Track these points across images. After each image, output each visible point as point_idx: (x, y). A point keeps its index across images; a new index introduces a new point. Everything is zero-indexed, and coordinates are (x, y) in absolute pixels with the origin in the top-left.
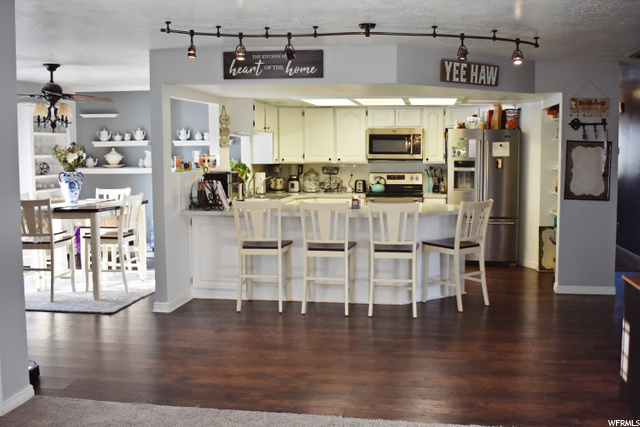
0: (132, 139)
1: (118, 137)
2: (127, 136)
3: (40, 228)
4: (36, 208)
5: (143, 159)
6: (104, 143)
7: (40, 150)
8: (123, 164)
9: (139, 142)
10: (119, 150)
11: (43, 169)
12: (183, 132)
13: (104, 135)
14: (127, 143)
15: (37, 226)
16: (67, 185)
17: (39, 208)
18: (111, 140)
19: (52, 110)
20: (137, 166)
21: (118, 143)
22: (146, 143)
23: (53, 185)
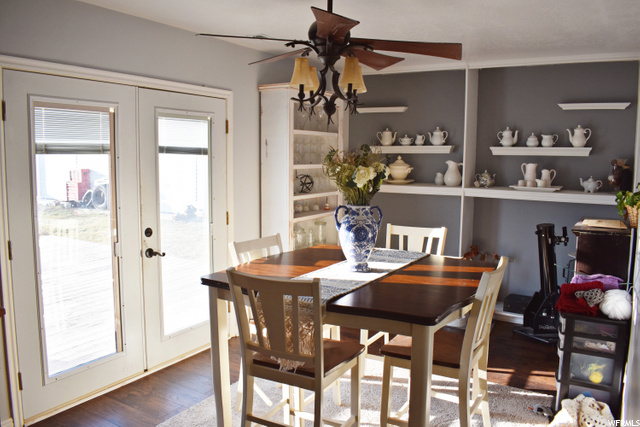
0: (427, 143)
1: (406, 141)
2: (420, 139)
3: (295, 339)
4: (287, 298)
5: (444, 173)
6: (387, 149)
7: (303, 156)
8: (412, 179)
9: (438, 147)
10: (408, 159)
11: (303, 184)
12: (507, 134)
13: (387, 138)
14: (420, 150)
15: (288, 335)
16: (351, 234)
17: (295, 299)
18: (396, 143)
19: (329, 75)
20: (432, 182)
21: (406, 148)
22: (447, 149)
23: (317, 207)
